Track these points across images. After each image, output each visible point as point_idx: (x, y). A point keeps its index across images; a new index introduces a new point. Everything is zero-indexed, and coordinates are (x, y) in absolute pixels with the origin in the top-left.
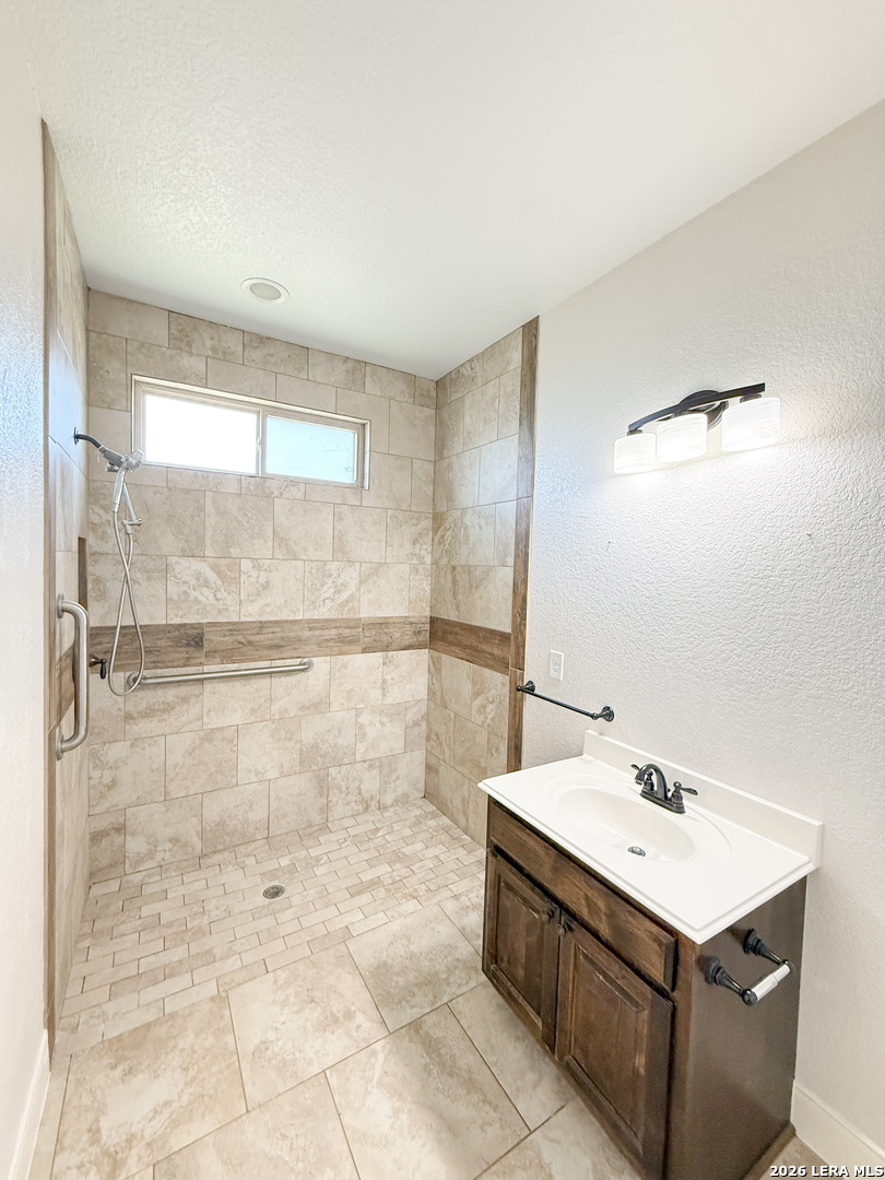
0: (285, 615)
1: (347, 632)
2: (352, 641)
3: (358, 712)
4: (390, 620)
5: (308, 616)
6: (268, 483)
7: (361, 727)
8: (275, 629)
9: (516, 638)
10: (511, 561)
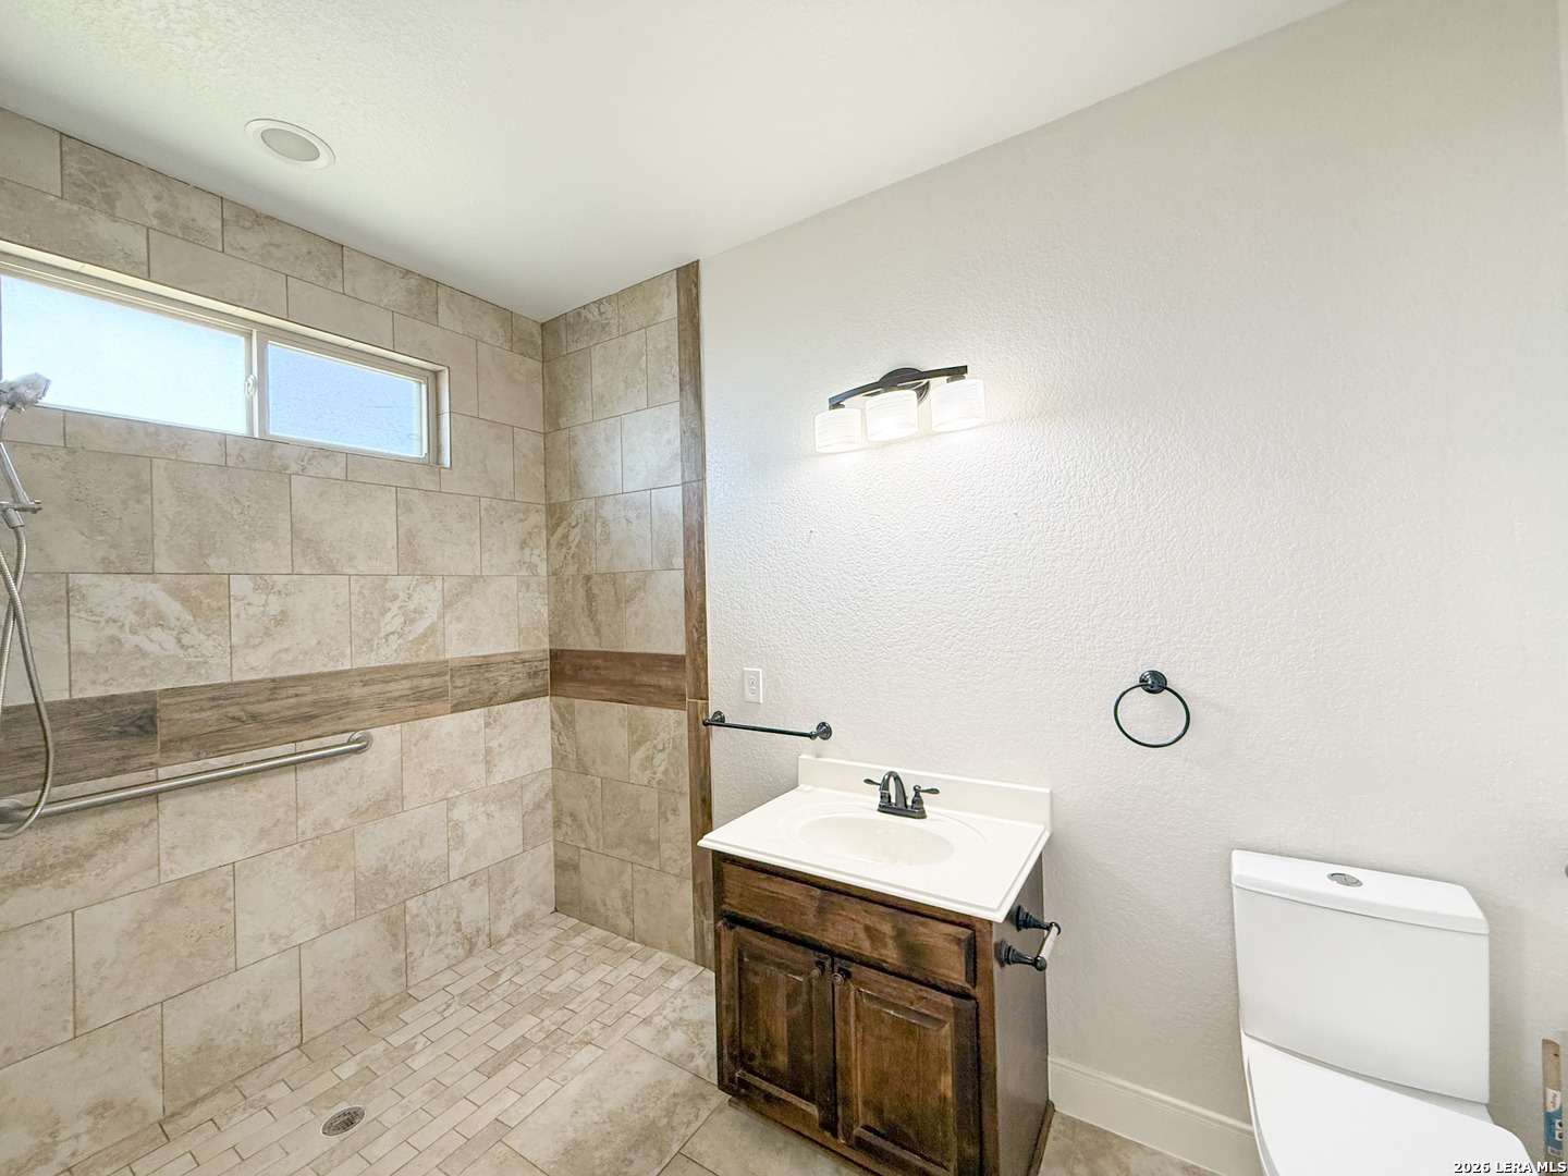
0: (320, 665)
1: (426, 683)
2: (436, 696)
3: (451, 804)
4: (493, 660)
5: (361, 662)
6: (279, 451)
7: (457, 825)
8: (299, 690)
9: (694, 660)
10: (679, 561)
